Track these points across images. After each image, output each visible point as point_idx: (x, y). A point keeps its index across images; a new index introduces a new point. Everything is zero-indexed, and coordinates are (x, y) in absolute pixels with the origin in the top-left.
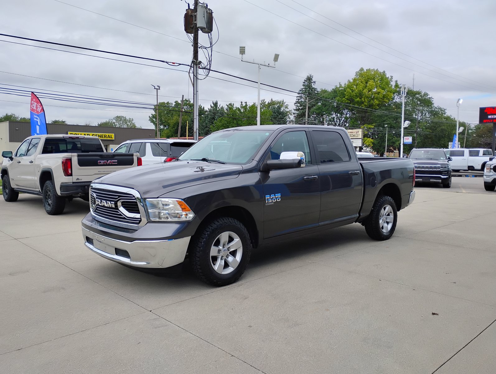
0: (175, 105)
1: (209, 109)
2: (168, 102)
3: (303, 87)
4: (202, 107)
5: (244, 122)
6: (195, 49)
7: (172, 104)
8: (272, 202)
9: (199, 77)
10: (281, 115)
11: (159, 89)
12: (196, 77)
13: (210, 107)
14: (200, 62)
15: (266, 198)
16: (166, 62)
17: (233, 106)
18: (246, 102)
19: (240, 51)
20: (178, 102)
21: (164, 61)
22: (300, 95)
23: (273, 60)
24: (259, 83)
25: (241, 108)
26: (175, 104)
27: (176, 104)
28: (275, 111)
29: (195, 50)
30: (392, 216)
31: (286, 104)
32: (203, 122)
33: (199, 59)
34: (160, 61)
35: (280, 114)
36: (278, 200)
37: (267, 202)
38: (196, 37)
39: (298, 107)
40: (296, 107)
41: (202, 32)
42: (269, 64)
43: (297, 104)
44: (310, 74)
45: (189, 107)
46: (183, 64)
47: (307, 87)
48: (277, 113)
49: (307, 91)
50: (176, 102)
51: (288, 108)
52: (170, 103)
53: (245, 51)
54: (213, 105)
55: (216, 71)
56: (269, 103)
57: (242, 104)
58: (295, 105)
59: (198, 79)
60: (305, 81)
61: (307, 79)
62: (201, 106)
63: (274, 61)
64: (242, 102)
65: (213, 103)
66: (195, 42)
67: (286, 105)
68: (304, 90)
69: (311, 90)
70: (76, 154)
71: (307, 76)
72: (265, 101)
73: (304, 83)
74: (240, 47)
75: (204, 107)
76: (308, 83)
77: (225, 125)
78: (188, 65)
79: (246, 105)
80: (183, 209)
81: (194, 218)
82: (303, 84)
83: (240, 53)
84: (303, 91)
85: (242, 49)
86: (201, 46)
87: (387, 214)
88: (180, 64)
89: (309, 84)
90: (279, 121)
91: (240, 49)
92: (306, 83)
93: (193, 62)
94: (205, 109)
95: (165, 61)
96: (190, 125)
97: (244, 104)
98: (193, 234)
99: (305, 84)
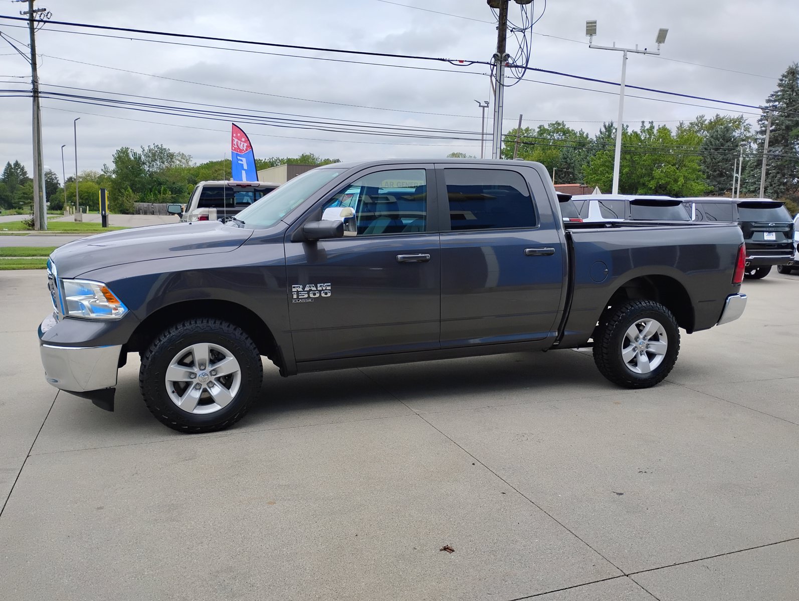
0: (538, 132)
1: (596, 136)
2: (528, 128)
3: (779, 89)
4: (585, 135)
5: (645, 158)
6: (501, 33)
7: (534, 130)
8: (309, 297)
9: (506, 81)
10: (729, 144)
11: (488, 107)
12: (500, 83)
13: (598, 133)
14: (507, 57)
15: (294, 290)
16: (449, 61)
17: (627, 129)
18: (652, 122)
19: (587, 29)
20: (544, 128)
21: (445, 59)
22: (771, 104)
23: (655, 41)
24: (623, 85)
25: (641, 132)
26: (538, 130)
27: (541, 130)
28: (719, 136)
29: (501, 35)
30: (664, 342)
31: (747, 122)
32: (583, 159)
33: (508, 51)
34: (439, 59)
35: (727, 142)
36: (323, 295)
37: (295, 296)
38: (503, 14)
39: (764, 126)
40: (761, 127)
41: (517, 3)
42: (646, 49)
43: (763, 122)
44: (796, 63)
45: (562, 135)
46: (478, 62)
47: (786, 89)
48: (721, 140)
49: (786, 96)
50: (540, 127)
51: (749, 132)
52: (531, 130)
53: (596, 29)
54: (603, 130)
55: (538, 70)
56: (711, 123)
57: (643, 126)
58: (759, 124)
59: (503, 85)
60: (783, 77)
61: (788, 73)
62: (583, 133)
63: (657, 41)
64: (643, 122)
65: (605, 126)
66: (501, 22)
67: (747, 125)
68: (779, 93)
69: (795, 94)
70: (215, 209)
71: (790, 67)
72: (705, 118)
73: (782, 80)
74: (587, 23)
75: (587, 134)
76: (789, 80)
77: (607, 164)
78: (488, 63)
79: (652, 127)
80: (109, 299)
81: (126, 317)
82: (779, 84)
83: (587, 34)
84: (778, 96)
85: (591, 26)
86: (513, 27)
87: (649, 337)
88: (473, 62)
89: (792, 83)
90: (725, 155)
91: (587, 27)
92: (786, 81)
93: (495, 56)
94: (590, 137)
95: (447, 59)
96: (561, 165)
97: (647, 126)
98: (126, 341)
99: (784, 82)
